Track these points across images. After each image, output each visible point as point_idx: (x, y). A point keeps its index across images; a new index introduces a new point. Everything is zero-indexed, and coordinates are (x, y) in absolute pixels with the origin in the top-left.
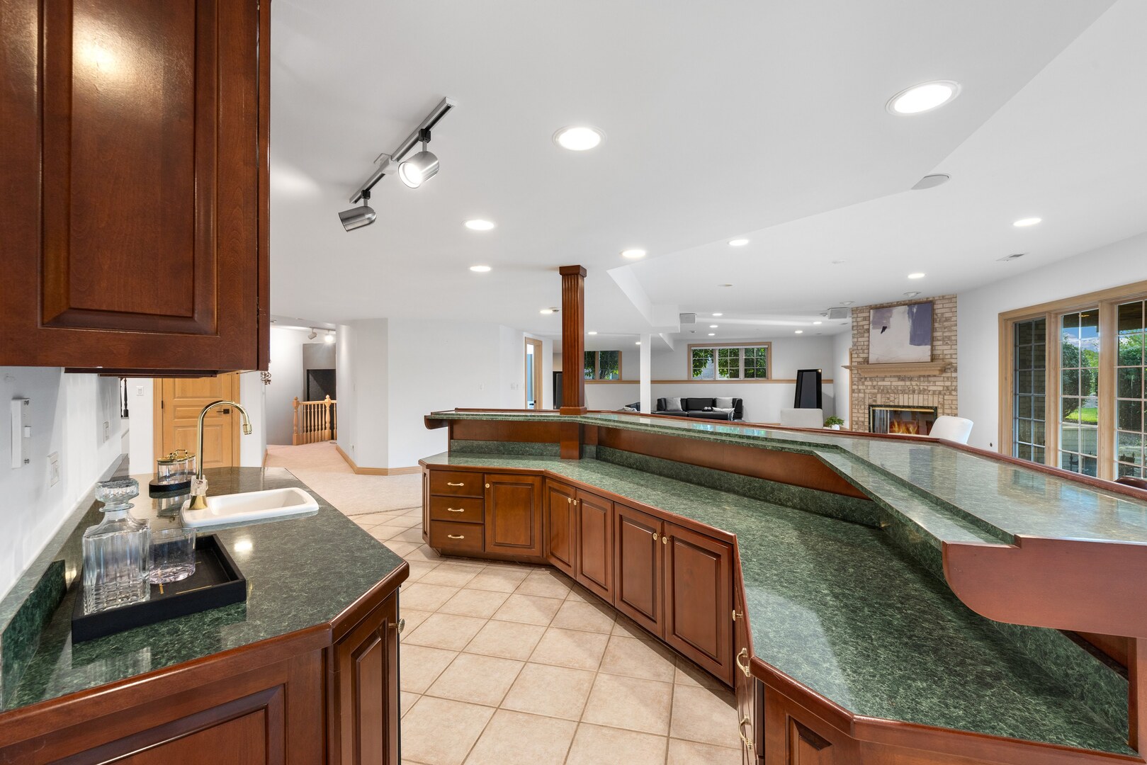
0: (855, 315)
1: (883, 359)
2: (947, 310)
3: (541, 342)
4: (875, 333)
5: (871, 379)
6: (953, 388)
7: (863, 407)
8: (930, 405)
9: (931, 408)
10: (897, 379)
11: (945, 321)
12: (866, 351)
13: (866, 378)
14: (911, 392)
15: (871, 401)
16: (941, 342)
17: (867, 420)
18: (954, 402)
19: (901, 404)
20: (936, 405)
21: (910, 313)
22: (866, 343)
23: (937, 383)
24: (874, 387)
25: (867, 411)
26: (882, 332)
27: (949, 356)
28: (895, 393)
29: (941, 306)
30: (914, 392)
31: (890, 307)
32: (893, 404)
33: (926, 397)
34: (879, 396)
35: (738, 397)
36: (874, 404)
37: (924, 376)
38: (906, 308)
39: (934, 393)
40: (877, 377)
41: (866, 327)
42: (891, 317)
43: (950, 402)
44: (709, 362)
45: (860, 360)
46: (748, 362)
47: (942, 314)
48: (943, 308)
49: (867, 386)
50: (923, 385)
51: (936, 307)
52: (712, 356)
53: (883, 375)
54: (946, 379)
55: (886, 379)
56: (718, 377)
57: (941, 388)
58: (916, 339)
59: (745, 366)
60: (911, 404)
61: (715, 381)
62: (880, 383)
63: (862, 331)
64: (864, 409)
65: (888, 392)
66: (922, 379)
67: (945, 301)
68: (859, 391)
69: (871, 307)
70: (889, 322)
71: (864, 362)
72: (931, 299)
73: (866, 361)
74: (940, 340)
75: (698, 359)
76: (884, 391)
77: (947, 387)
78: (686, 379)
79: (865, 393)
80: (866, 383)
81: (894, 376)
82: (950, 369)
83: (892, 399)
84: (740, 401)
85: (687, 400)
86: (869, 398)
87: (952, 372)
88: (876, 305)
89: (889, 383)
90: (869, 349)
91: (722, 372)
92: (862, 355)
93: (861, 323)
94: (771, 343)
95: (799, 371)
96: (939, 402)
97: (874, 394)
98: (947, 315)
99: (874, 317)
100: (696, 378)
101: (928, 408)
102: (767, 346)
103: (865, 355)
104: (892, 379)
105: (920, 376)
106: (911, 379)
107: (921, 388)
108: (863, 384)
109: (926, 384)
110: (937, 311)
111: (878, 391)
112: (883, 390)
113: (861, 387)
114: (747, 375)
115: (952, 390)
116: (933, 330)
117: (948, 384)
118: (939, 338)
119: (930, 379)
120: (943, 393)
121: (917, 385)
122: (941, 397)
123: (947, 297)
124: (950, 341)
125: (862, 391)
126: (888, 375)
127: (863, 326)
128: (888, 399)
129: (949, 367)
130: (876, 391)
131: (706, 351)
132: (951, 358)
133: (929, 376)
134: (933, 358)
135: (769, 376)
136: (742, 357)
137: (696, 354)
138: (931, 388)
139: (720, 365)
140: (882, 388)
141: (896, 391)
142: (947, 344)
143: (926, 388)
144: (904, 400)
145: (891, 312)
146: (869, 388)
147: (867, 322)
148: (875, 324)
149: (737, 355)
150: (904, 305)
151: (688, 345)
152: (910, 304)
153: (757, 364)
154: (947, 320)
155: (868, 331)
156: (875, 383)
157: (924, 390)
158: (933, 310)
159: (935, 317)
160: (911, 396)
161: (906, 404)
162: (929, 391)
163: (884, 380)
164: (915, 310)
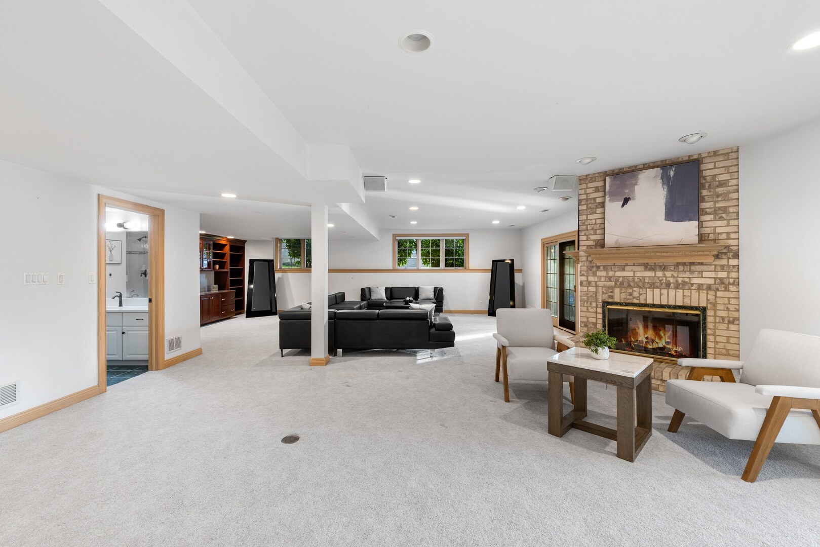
0: (584, 186)
1: (624, 241)
2: (722, 171)
3: (163, 211)
4: (613, 208)
5: (606, 268)
6: (731, 281)
7: (594, 304)
8: (695, 304)
9: (696, 308)
10: (642, 268)
11: (718, 186)
12: (599, 232)
13: (598, 267)
14: (664, 285)
15: (605, 297)
16: (712, 217)
17: (600, 321)
18: (733, 301)
19: (650, 301)
20: (703, 304)
21: (665, 178)
22: (599, 221)
23: (705, 274)
24: (609, 279)
25: (600, 310)
26: (623, 206)
27: (724, 236)
28: (639, 287)
29: (712, 165)
30: (668, 285)
31: (633, 171)
32: (637, 302)
33: (687, 293)
34: (617, 290)
35: (439, 286)
36: (610, 300)
37: (684, 264)
38: (659, 171)
39: (700, 287)
40: (614, 265)
41: (599, 200)
42: (636, 184)
43: (726, 300)
44: (414, 252)
45: (591, 243)
46: (448, 253)
47: (714, 176)
48: (715, 168)
49: (600, 277)
50: (683, 276)
51: (703, 167)
52: (416, 245)
53: (623, 263)
54: (719, 268)
55: (627, 268)
56: (422, 266)
57: (711, 281)
58: (674, 212)
59: (446, 256)
60: (664, 302)
61: (418, 271)
62: (618, 274)
63: (593, 206)
64: (596, 307)
65: (629, 286)
66: (681, 268)
67: (716, 159)
68: (589, 284)
69: (605, 174)
70: (633, 191)
71: (596, 246)
72: (696, 157)
73: (601, 244)
74: (710, 214)
75: (403, 249)
76: (625, 284)
77: (721, 279)
78: (391, 268)
79: (597, 286)
80: (599, 273)
81: (639, 265)
82: (726, 253)
83: (636, 294)
84: (441, 290)
85: (391, 289)
86: (603, 293)
87: (729, 258)
88: (613, 171)
89: (631, 274)
90: (604, 229)
91: (425, 262)
92: (593, 237)
93: (593, 196)
94: (468, 234)
95: (494, 261)
96: (708, 300)
97: (609, 287)
98: (722, 178)
99: (611, 187)
100: (401, 267)
101: (692, 308)
102: (465, 238)
103: (598, 237)
104: (635, 268)
105: (678, 264)
106: (664, 268)
107: (680, 280)
108: (595, 275)
109: (687, 274)
110: (705, 173)
111: (616, 284)
112: (622, 283)
113: (591, 279)
114: (447, 265)
115: (730, 284)
116: (701, 199)
117: (723, 275)
118: (708, 210)
119: (693, 268)
120: (714, 287)
121: (673, 276)
122: (711, 293)
123: (721, 152)
124: (729, 214)
125: (593, 283)
126: (630, 262)
127: (595, 199)
128: (631, 294)
129: (725, 251)
130: (612, 284)
131: (411, 242)
132: (728, 238)
133: (692, 264)
134: (702, 238)
135: (467, 266)
136: (443, 248)
137: (400, 244)
138: (695, 281)
139: (423, 255)
140: (621, 280)
141: (642, 284)
142: (721, 219)
143: (686, 280)
144: (654, 297)
145: (635, 178)
146: (603, 279)
147: (600, 194)
148: (614, 195)
149: (438, 246)
150: (654, 167)
151: (393, 235)
152: (664, 165)
153: (456, 254)
154: (722, 184)
155: (603, 205)
156: (611, 274)
157: (684, 283)
158: (699, 171)
159: (703, 181)
160: (664, 291)
161: (657, 302)
162: (692, 285)
163: (624, 270)
164: (672, 173)
